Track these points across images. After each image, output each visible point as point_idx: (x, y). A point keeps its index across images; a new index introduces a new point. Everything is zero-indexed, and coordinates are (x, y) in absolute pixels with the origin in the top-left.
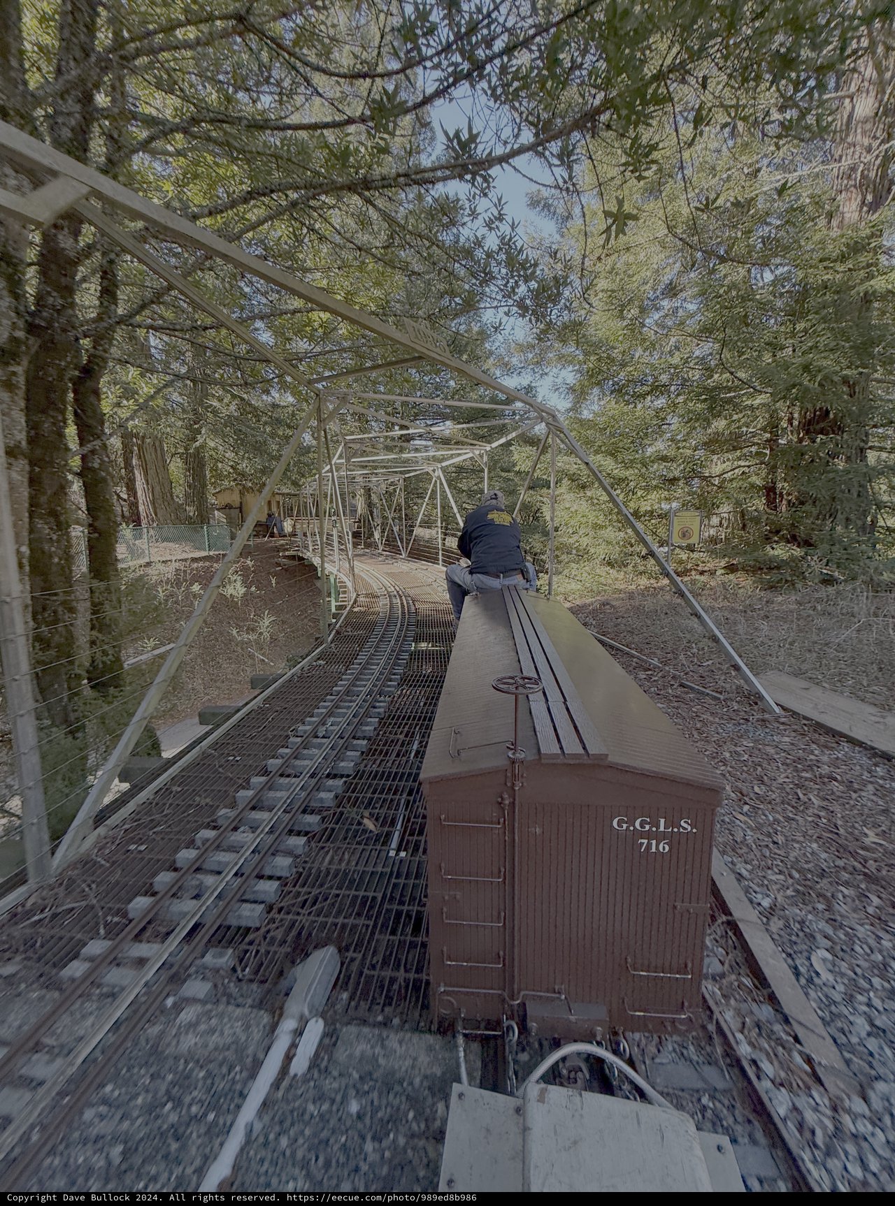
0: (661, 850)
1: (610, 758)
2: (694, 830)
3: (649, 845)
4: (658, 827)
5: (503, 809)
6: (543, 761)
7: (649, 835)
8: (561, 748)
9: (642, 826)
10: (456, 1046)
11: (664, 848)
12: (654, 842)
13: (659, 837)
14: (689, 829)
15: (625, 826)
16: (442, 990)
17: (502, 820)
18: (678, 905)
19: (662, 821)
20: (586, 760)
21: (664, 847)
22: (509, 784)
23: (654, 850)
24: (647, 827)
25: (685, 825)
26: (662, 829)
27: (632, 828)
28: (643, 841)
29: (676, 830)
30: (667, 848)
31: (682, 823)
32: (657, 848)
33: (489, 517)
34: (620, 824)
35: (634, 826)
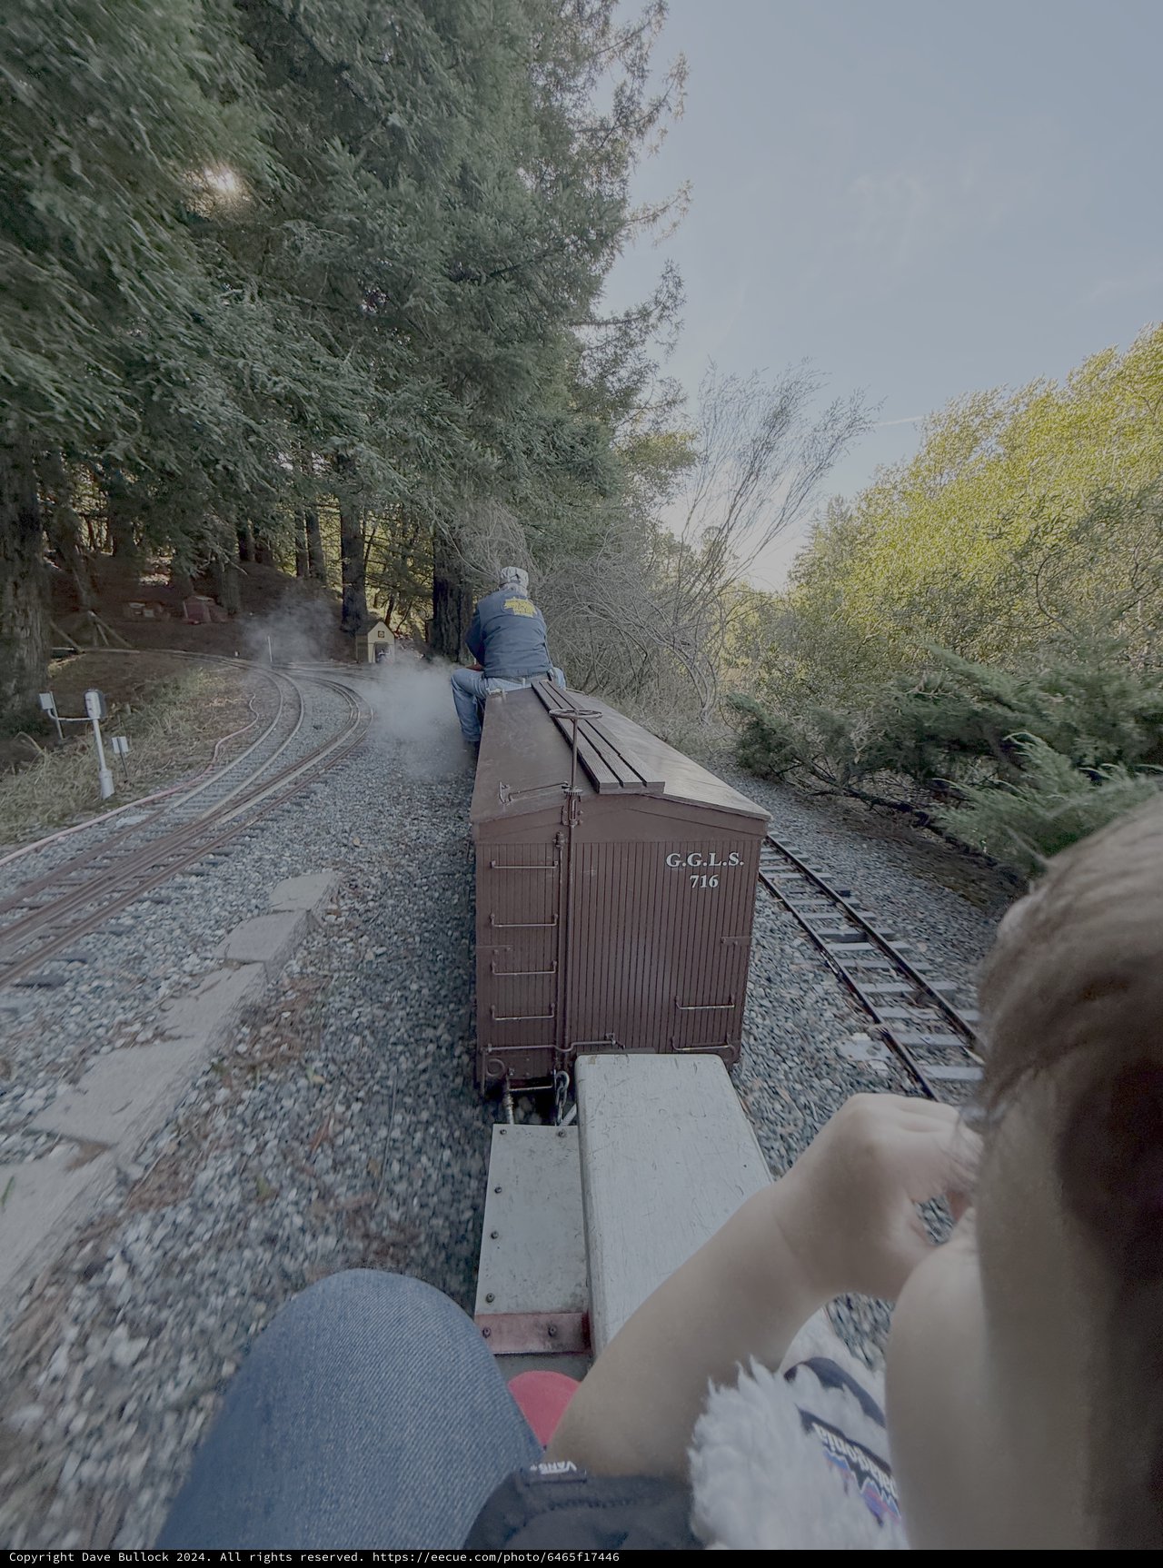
0: (711, 884)
1: (667, 791)
2: (742, 864)
3: (700, 881)
4: (709, 862)
5: (559, 849)
6: (601, 792)
7: (700, 871)
8: (618, 779)
9: (694, 862)
10: (504, 1110)
12: (704, 878)
13: (709, 872)
14: (737, 862)
15: (678, 862)
16: (490, 1050)
17: (557, 861)
18: (725, 938)
19: (713, 855)
20: (643, 790)
21: (714, 882)
22: (565, 823)
23: (704, 885)
24: (699, 863)
25: (734, 859)
26: (712, 864)
27: (684, 865)
28: (694, 877)
29: (725, 864)
30: (716, 884)
31: (731, 857)
32: (708, 883)
33: (507, 605)
34: (673, 861)
35: (686, 862)
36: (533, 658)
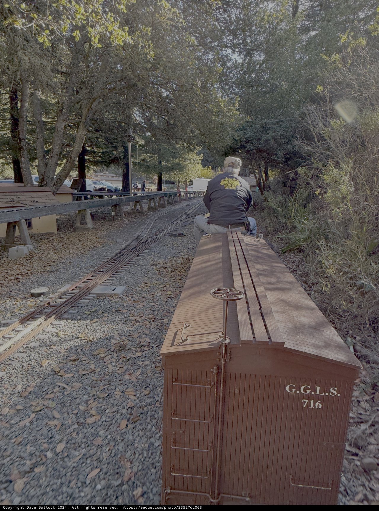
0: (316, 406)
1: (286, 346)
2: (339, 395)
3: (309, 403)
4: (315, 391)
7: (309, 397)
8: (254, 338)
9: (305, 390)
11: (318, 406)
12: (312, 402)
13: (316, 398)
14: (336, 393)
15: (294, 390)
16: (169, 491)
17: (213, 383)
18: (326, 442)
19: (318, 388)
20: (270, 346)
22: (219, 360)
23: (312, 406)
24: (308, 392)
25: (333, 391)
26: (318, 393)
27: (298, 392)
28: (305, 400)
29: (327, 394)
30: (321, 406)
31: (331, 390)
32: (314, 405)
33: (222, 183)
34: (290, 389)
35: (300, 390)
36: (236, 215)
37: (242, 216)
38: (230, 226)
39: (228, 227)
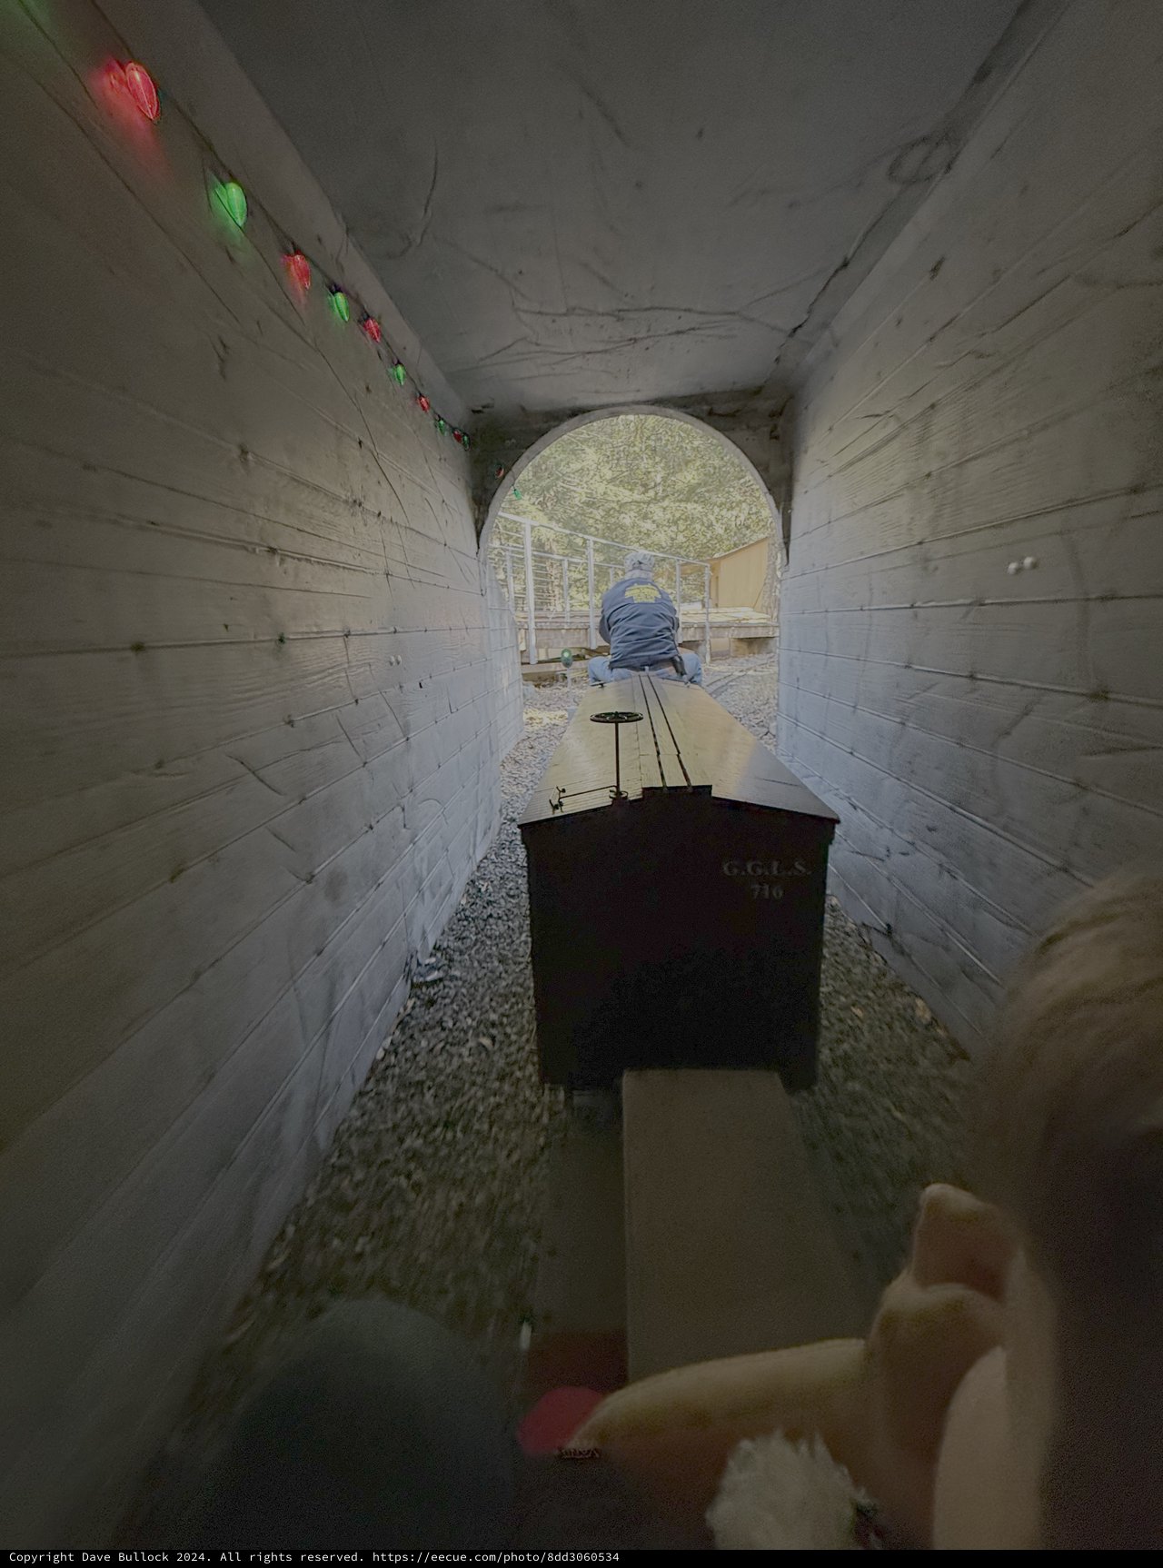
0: (775, 894)
1: (715, 793)
3: (762, 890)
7: (761, 880)
8: (663, 782)
11: (778, 895)
12: (766, 887)
13: (772, 881)
15: (735, 871)
21: (778, 892)
23: (767, 896)
25: (800, 868)
27: (743, 873)
28: (755, 886)
30: (781, 893)
32: (770, 893)
33: (628, 594)
34: (730, 869)
35: (746, 871)
36: (655, 646)
37: (668, 648)
38: (647, 668)
39: (644, 670)
